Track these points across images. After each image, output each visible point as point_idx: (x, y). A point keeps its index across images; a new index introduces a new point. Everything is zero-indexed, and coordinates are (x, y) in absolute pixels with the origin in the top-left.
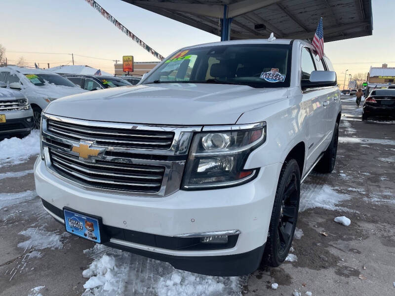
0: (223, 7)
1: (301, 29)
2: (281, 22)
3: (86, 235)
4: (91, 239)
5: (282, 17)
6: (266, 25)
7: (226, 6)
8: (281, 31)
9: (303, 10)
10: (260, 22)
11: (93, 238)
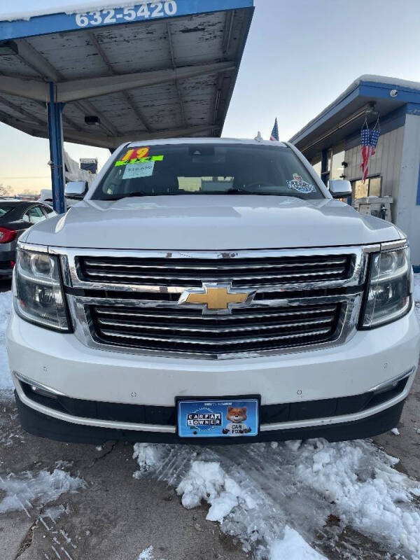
0: (48, 84)
1: (143, 127)
2: (119, 116)
3: (225, 432)
4: (240, 435)
5: (123, 109)
6: (99, 117)
7: (51, 84)
8: (115, 127)
9: (150, 103)
10: (93, 114)
11: (241, 432)
